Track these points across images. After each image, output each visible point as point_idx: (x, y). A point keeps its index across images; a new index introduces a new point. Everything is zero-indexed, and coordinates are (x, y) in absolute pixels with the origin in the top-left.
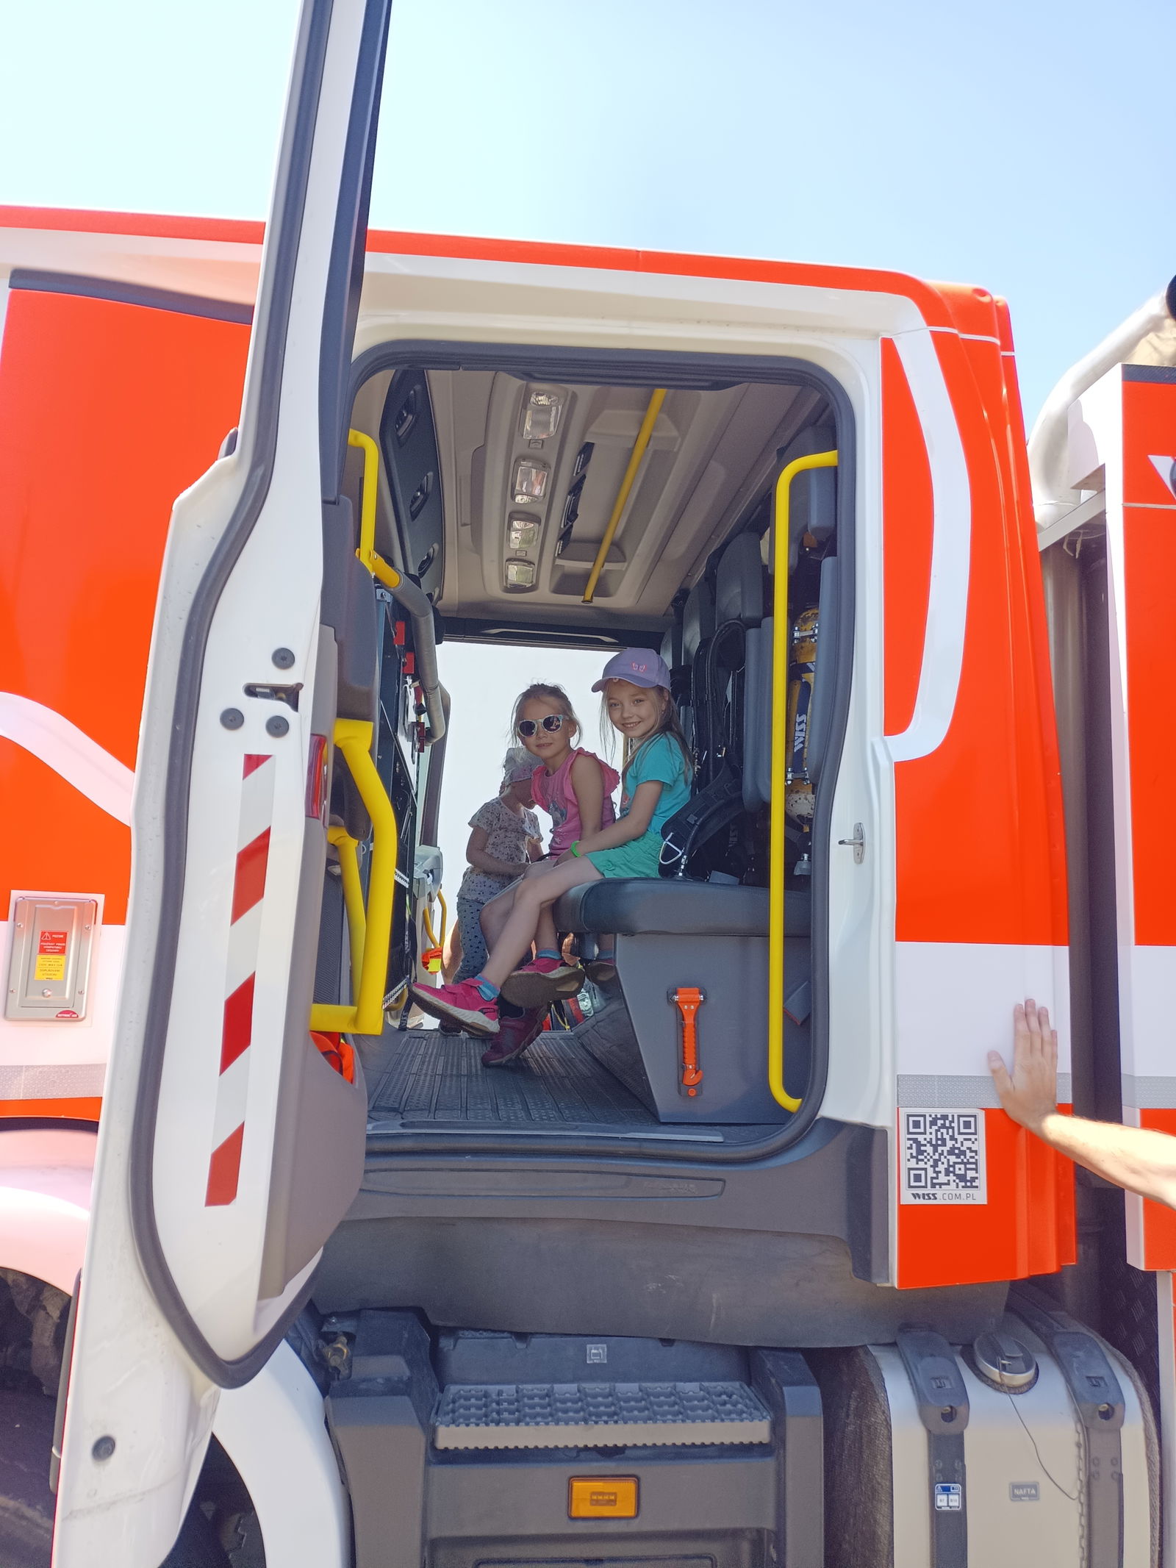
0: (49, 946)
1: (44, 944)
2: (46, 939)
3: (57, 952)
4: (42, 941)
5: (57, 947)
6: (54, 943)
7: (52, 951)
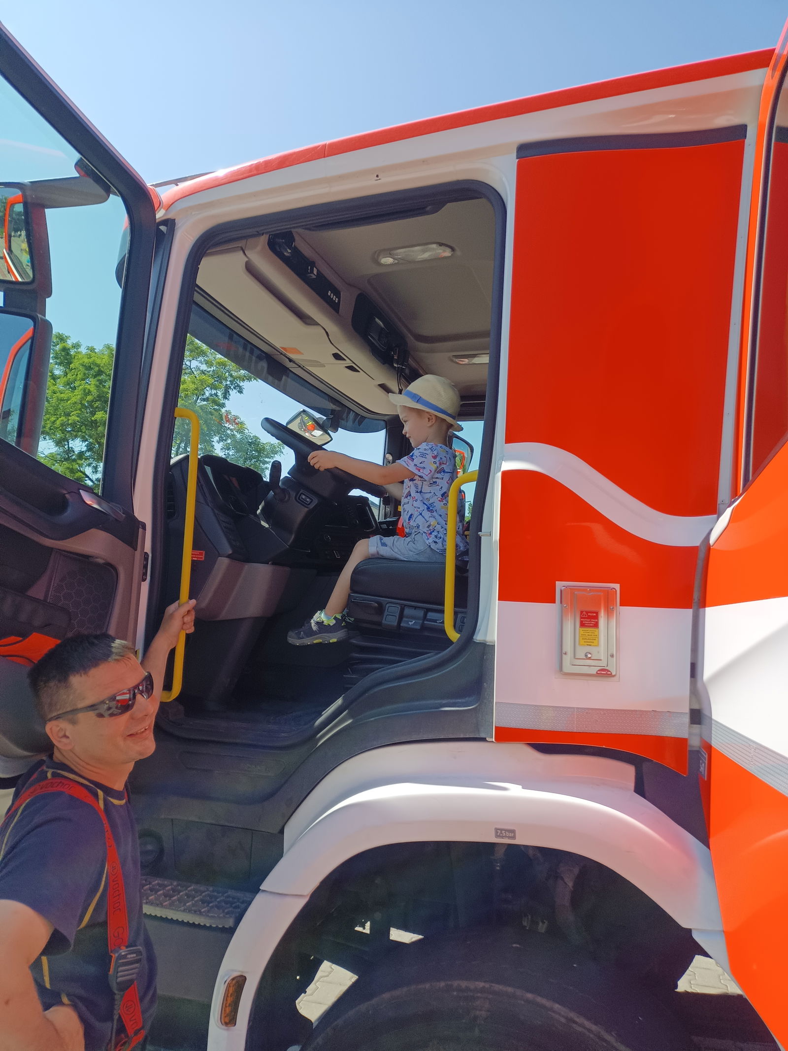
0: (586, 621)
1: (583, 620)
2: (584, 616)
3: (591, 626)
4: (581, 618)
5: (592, 623)
6: (589, 620)
7: (588, 625)
